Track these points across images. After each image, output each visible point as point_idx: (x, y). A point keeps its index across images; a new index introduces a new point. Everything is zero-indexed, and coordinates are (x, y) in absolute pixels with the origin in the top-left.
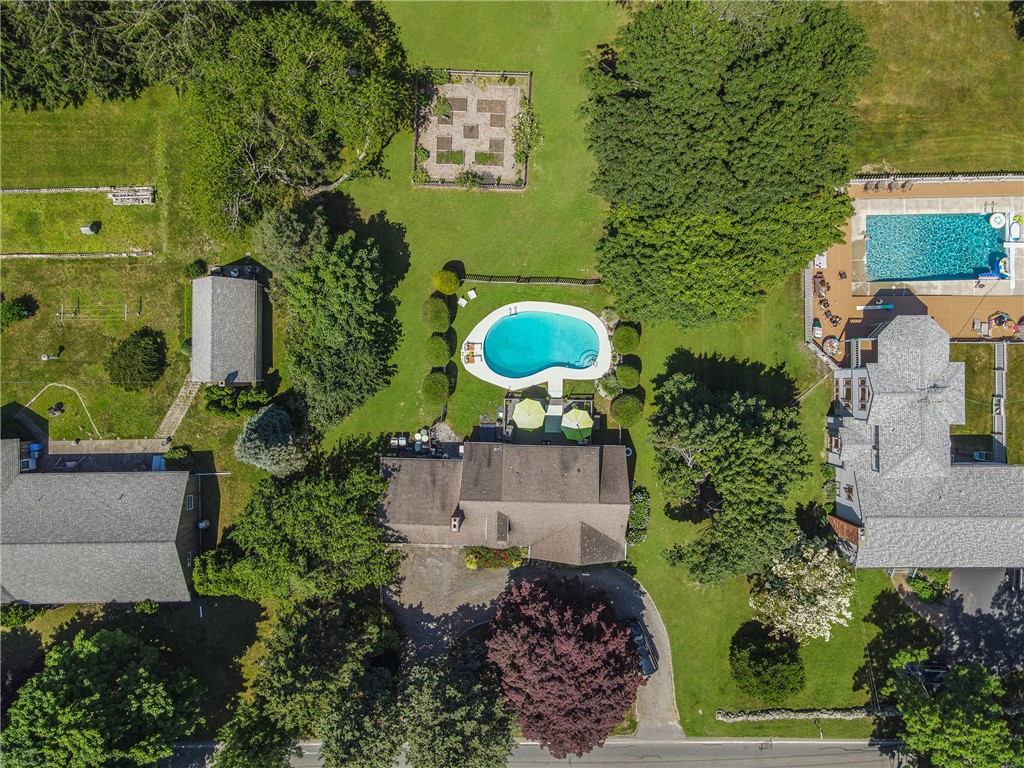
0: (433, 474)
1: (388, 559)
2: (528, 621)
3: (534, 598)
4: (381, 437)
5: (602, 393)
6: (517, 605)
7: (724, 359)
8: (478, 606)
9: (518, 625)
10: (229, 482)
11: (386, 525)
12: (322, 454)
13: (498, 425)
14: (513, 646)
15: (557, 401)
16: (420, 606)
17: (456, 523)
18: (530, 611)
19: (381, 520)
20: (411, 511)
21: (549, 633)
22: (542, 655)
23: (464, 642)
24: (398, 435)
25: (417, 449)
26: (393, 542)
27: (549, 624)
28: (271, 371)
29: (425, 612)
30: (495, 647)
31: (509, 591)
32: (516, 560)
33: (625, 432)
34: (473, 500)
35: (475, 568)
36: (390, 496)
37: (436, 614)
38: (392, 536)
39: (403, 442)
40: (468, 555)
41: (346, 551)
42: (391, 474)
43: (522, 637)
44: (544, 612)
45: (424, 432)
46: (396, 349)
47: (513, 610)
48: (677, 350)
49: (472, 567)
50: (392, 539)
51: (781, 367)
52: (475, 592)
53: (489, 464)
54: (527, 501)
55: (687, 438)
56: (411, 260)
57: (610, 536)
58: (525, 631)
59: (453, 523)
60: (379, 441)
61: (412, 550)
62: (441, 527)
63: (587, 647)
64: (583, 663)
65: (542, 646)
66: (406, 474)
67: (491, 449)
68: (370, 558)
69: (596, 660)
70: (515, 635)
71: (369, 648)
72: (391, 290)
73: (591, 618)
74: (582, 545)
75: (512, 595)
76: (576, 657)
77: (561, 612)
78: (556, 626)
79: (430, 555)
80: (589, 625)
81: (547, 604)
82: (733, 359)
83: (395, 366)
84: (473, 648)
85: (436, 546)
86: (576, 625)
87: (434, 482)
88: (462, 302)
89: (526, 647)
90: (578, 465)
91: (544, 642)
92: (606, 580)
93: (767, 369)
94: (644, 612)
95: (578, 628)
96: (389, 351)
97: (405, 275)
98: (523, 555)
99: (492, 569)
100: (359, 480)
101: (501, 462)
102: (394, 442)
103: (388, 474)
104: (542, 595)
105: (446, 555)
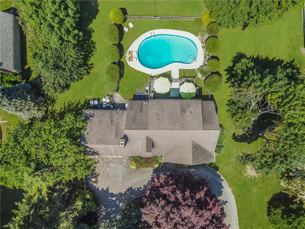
0: (111, 118)
1: (86, 163)
2: (164, 197)
3: (167, 184)
4: (86, 101)
5: (200, 76)
6: (158, 187)
7: (262, 58)
8: (137, 188)
9: (159, 199)
10: (6, 126)
11: (86, 145)
12: (55, 110)
13: (146, 93)
14: (156, 211)
15: (176, 80)
16: (107, 189)
17: (123, 142)
18: (165, 191)
19: (83, 143)
20: (99, 137)
21: (177, 204)
22: (174, 218)
23: (130, 207)
24: (94, 99)
25: (104, 106)
26: (91, 155)
27: (176, 199)
28: (26, 67)
29: (110, 192)
30: (146, 212)
31: (153, 180)
32: (156, 163)
33: (212, 96)
34: (133, 129)
35: (135, 168)
36: (88, 130)
37: (116, 192)
38: (90, 151)
39: (96, 102)
40: (131, 161)
41: (61, 159)
42: (88, 118)
43: (162, 207)
44: (174, 192)
45: (107, 97)
46: (93, 56)
47: (155, 191)
48: (238, 53)
49: (134, 167)
50: (90, 153)
51: (293, 62)
52: (135, 180)
53: (141, 111)
54: (162, 129)
55: (260, 86)
56: (99, 8)
57: (207, 149)
58: (163, 203)
59: (121, 142)
60: (85, 104)
61: (103, 159)
62: (116, 146)
63: (200, 213)
64: (198, 223)
65: (174, 213)
66: (97, 118)
67: (142, 104)
68: (75, 163)
69: (206, 221)
70: (158, 205)
71: (76, 213)
72: (89, 24)
73: (200, 195)
74: (193, 154)
75: (155, 182)
76: (194, 219)
77: (183, 192)
78: (181, 200)
79: (112, 162)
80: (200, 199)
81: (175, 187)
82: (267, 58)
83: (92, 64)
84: (134, 212)
85: (115, 157)
86: (192, 199)
87: (112, 122)
88: (126, 29)
89: (164, 212)
90: (190, 110)
91: (175, 211)
92: (203, 173)
93: (285, 63)
94: (222, 189)
95: (194, 201)
96: (89, 57)
97: (96, 16)
98: (160, 161)
99: (144, 169)
100: (69, 120)
101: (148, 110)
102: (92, 103)
103: (87, 118)
104: (171, 182)
105: (120, 161)
